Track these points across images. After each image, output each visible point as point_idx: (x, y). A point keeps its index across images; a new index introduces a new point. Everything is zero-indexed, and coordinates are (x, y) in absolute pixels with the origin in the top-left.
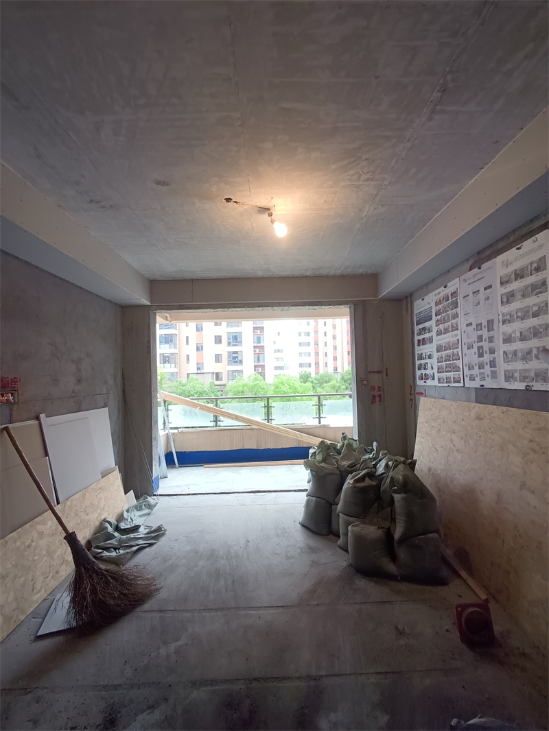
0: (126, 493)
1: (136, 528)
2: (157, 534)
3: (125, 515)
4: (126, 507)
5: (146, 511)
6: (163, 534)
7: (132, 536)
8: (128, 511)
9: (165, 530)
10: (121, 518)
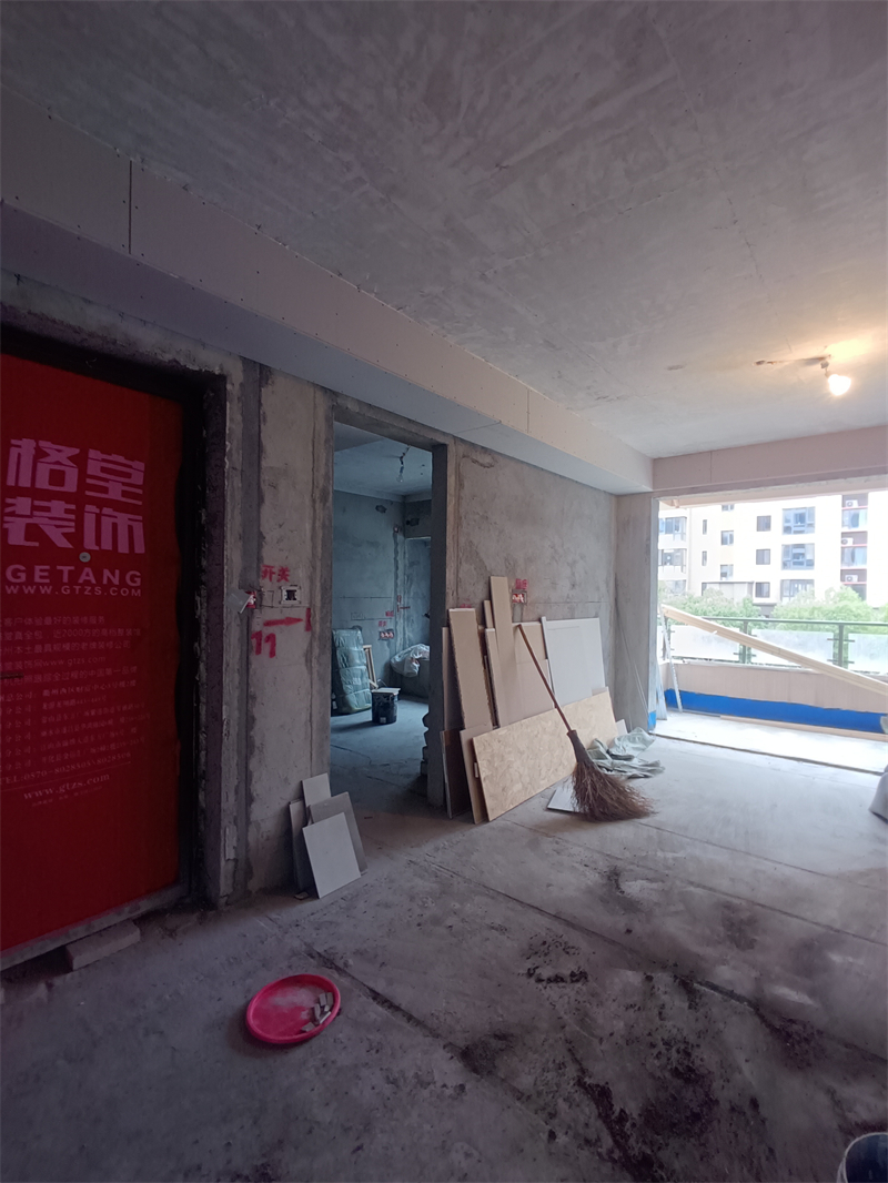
0: (617, 721)
1: (629, 758)
2: (652, 769)
3: (617, 742)
4: (617, 735)
5: (640, 746)
6: (661, 772)
7: (625, 762)
8: (619, 739)
9: (664, 768)
10: (612, 744)
